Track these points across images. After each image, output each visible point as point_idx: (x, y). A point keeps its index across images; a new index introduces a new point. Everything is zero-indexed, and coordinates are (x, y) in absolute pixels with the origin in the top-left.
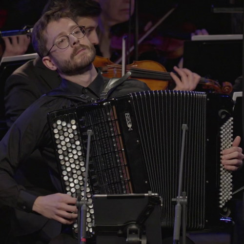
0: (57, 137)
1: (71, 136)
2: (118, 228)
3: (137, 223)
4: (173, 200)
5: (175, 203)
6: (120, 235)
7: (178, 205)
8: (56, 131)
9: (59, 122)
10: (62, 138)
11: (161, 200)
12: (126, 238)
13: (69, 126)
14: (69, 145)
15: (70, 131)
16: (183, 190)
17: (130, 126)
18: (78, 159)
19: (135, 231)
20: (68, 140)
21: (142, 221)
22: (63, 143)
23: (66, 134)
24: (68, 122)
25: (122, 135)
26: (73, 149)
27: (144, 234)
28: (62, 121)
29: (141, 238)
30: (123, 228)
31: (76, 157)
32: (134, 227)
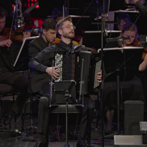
0: (56, 59)
1: (60, 59)
2: (62, 91)
3: (68, 90)
4: (79, 83)
6: (63, 94)
7: (81, 84)
8: (56, 57)
9: (57, 54)
10: (57, 59)
12: (65, 94)
13: (60, 56)
14: (59, 62)
15: (60, 58)
16: (82, 80)
17: (78, 61)
19: (68, 92)
21: (70, 89)
22: (57, 61)
23: (59, 58)
24: (60, 55)
25: (75, 63)
26: (60, 63)
27: (70, 93)
29: (69, 94)
30: (64, 91)
32: (67, 91)
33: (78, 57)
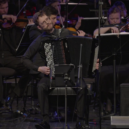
0: (45, 48)
1: (49, 48)
3: (68, 73)
5: (79, 67)
6: (62, 77)
7: (79, 68)
8: (45, 46)
11: (75, 66)
12: (64, 77)
15: (49, 46)
16: (81, 64)
17: (67, 47)
19: (67, 76)
20: (48, 49)
21: (69, 72)
24: (48, 44)
25: (64, 49)
26: (49, 52)
27: (69, 76)
30: (63, 75)
31: (50, 54)
32: (66, 74)
33: (66, 44)
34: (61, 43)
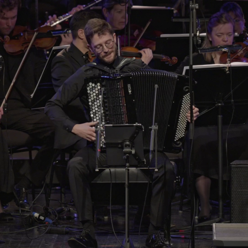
0: (89, 92)
1: (97, 92)
2: (119, 144)
3: (130, 141)
4: (150, 128)
6: (120, 148)
7: (153, 130)
8: (88, 89)
9: (90, 84)
10: (91, 93)
11: (143, 127)
12: (123, 149)
13: (96, 86)
14: (95, 97)
15: (97, 89)
16: (155, 122)
17: (130, 92)
18: (100, 106)
19: (128, 145)
20: (95, 94)
21: (132, 139)
22: (92, 96)
23: (94, 91)
24: (96, 84)
26: (97, 99)
27: (134, 147)
28: (93, 83)
29: (131, 149)
30: (122, 144)
31: (99, 104)
32: (128, 143)
33: (129, 86)
34: (120, 85)
